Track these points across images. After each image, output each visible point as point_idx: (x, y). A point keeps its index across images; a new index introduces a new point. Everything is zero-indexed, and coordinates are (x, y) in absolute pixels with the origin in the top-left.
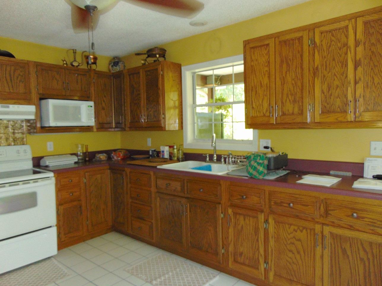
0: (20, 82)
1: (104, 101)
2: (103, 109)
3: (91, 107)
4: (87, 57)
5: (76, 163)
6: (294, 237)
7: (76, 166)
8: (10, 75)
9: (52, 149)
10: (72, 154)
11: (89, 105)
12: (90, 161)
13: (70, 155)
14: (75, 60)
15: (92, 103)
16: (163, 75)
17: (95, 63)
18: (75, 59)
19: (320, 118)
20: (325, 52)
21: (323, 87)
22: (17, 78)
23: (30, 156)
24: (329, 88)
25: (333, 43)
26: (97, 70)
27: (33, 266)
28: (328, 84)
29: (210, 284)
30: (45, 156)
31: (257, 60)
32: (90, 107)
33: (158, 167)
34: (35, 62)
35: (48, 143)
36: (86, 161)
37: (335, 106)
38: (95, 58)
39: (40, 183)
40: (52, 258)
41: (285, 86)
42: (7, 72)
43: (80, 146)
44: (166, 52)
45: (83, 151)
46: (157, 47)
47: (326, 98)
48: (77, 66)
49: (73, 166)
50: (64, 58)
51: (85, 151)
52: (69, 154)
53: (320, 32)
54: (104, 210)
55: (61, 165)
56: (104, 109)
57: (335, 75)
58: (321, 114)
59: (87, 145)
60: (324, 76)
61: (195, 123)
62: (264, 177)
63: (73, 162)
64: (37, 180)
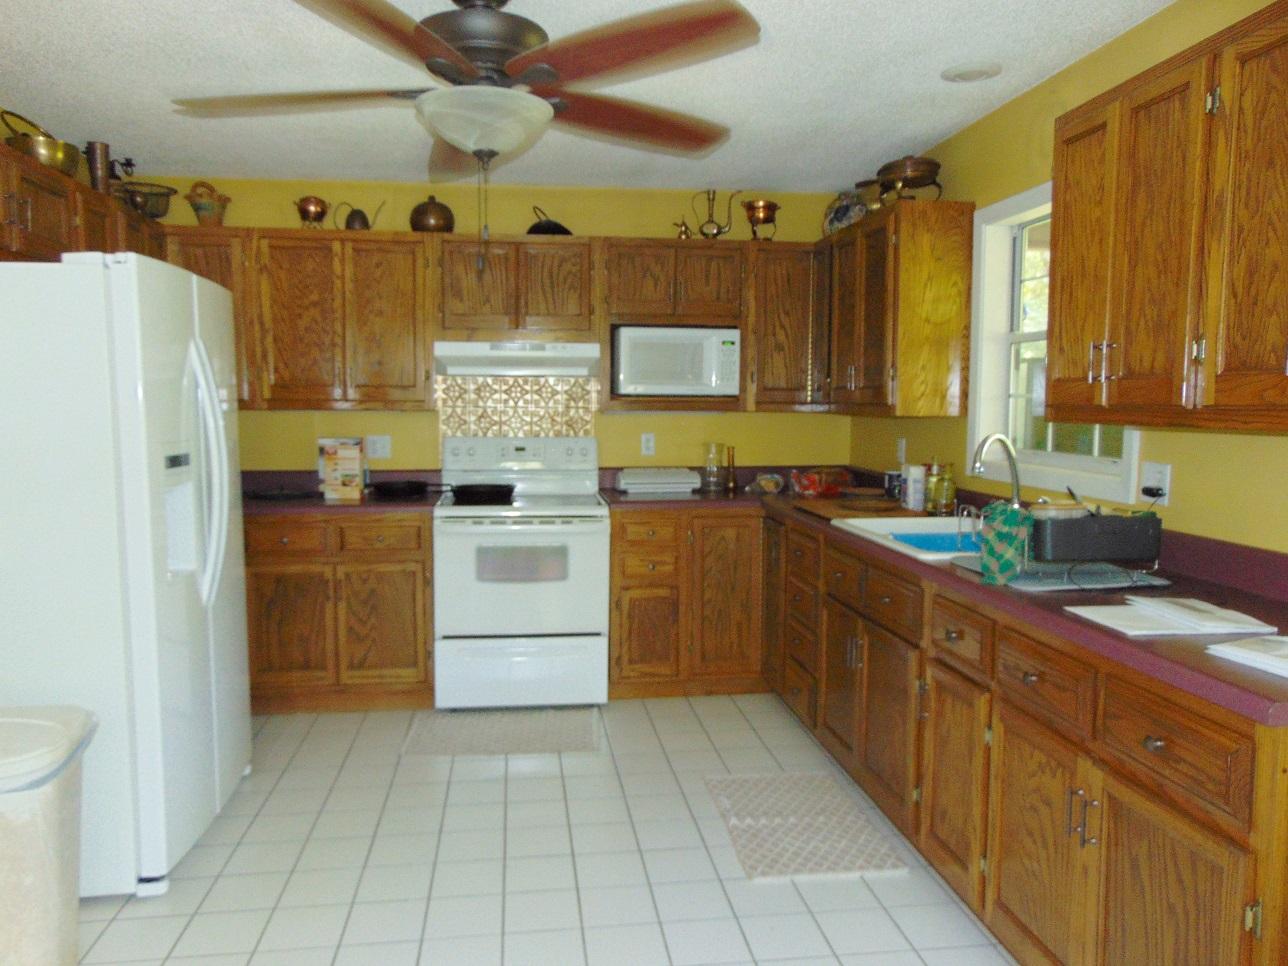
0: (570, 289)
1: (783, 327)
2: (779, 348)
3: (733, 343)
4: (750, 207)
5: (695, 491)
6: (1037, 790)
7: (697, 497)
8: (551, 276)
9: (652, 453)
10: (692, 469)
11: (725, 339)
12: (738, 490)
13: (688, 471)
14: (711, 221)
15: (734, 335)
16: (896, 248)
17: (769, 219)
18: (711, 215)
19: (1217, 391)
20: (1250, 137)
21: (1236, 270)
22: (565, 280)
23: (591, 465)
24: (1251, 272)
25: (1274, 96)
26: (776, 239)
27: (551, 713)
28: (1250, 259)
29: (862, 877)
30: (628, 468)
31: (1078, 183)
32: (729, 345)
33: (835, 522)
34: (607, 239)
35: (643, 437)
36: (727, 490)
37: (1263, 347)
38: (771, 208)
39: (576, 527)
40: (595, 710)
41: (1139, 270)
42: (546, 270)
43: (713, 450)
44: (941, 171)
45: (721, 462)
46: (910, 158)
47: (1240, 312)
48: (715, 235)
49: (689, 496)
50: (683, 216)
51: (725, 464)
52: (684, 467)
53: (1237, 59)
54: (739, 624)
55: (657, 493)
56: (783, 349)
57: (1270, 223)
58: (1221, 376)
59: (733, 448)
60: (1241, 231)
61: (1009, 396)
62: (1010, 580)
63: (689, 490)
64: (571, 519)
